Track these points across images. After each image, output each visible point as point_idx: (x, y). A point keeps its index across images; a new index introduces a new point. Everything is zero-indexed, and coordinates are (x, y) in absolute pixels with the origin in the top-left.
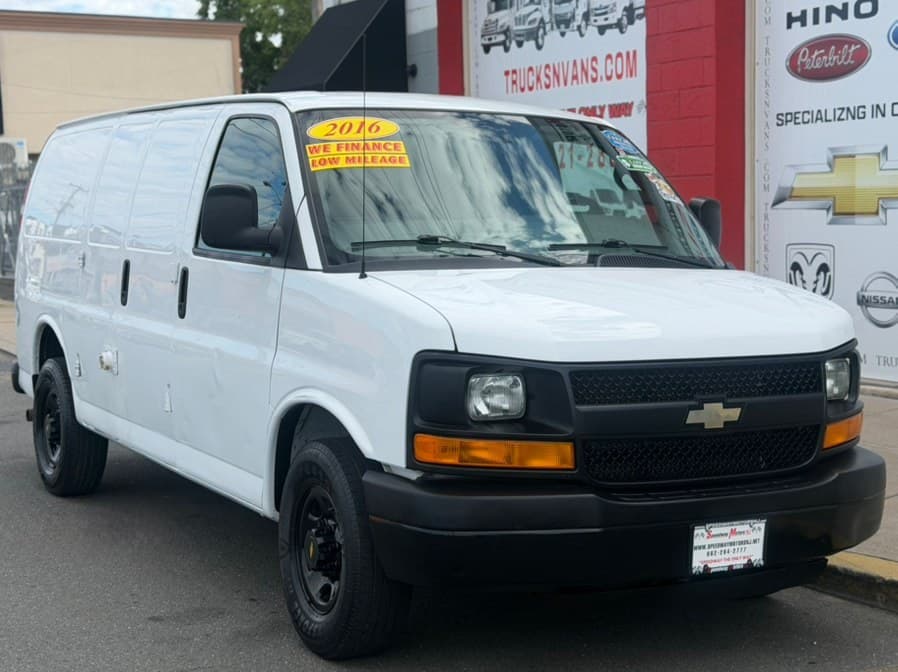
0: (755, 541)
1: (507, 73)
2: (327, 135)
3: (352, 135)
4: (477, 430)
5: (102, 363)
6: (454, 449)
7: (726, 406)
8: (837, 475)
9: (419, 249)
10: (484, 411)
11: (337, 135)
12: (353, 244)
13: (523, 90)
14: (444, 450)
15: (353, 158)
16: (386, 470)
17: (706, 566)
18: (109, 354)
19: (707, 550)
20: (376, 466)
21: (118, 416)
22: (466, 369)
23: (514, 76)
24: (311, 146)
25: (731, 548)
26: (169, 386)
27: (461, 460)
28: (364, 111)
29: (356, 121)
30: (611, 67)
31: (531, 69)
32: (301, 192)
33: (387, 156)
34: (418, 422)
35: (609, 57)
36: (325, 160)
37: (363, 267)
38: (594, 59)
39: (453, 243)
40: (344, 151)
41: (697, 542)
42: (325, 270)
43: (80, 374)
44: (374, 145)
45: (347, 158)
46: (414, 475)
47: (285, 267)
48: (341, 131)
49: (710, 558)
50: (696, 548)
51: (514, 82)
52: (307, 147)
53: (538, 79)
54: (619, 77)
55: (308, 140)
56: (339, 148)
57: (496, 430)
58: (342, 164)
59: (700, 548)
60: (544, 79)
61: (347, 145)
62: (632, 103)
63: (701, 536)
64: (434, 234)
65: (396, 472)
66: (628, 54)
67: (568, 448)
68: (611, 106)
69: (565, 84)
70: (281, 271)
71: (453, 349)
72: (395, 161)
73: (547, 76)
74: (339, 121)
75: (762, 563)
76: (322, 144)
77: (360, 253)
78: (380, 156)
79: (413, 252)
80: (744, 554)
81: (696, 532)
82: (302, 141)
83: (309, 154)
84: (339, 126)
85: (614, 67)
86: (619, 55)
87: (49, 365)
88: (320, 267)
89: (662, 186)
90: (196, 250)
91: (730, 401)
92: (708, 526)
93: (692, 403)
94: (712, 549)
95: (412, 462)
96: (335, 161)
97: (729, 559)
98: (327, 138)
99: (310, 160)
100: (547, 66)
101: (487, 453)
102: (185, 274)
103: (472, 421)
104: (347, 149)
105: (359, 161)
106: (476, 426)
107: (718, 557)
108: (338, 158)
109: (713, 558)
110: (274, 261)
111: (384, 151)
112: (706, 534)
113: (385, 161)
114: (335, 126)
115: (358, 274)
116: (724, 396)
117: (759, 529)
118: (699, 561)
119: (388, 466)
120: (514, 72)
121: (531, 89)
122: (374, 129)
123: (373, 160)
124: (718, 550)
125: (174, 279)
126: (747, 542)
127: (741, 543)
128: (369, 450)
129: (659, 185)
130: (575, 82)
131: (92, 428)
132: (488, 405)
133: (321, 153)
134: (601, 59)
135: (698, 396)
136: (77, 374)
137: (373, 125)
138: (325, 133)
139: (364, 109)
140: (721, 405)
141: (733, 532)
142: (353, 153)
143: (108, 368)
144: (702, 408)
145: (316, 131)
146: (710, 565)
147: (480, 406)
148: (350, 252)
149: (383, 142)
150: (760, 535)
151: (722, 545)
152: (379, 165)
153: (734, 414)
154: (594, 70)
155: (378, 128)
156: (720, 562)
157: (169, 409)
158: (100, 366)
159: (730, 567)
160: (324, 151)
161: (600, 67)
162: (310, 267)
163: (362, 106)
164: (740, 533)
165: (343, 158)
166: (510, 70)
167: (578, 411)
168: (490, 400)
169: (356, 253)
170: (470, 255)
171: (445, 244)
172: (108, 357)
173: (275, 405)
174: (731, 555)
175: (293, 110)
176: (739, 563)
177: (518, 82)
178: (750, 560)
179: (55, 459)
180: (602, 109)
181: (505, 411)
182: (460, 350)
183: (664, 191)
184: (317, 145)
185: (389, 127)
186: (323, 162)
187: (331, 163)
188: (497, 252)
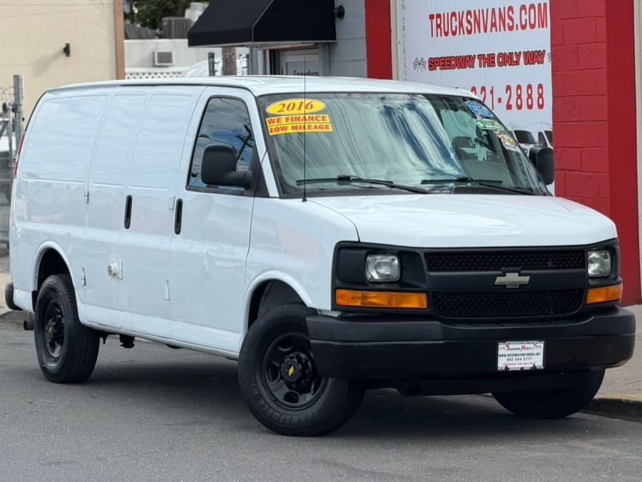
0: (537, 354)
1: (432, 17)
2: (279, 111)
3: (295, 111)
4: (371, 286)
5: (110, 271)
6: (359, 298)
7: (520, 275)
8: (593, 318)
9: (338, 184)
10: (376, 277)
11: (286, 112)
12: (297, 181)
13: (446, 34)
14: (353, 298)
15: (296, 126)
16: (319, 313)
17: (506, 367)
18: (115, 264)
19: (507, 357)
20: (314, 312)
21: (121, 310)
22: (365, 252)
23: (439, 20)
24: (270, 119)
25: (523, 357)
26: (168, 282)
27: (362, 303)
28: (305, 95)
29: (297, 101)
30: (525, 17)
31: (454, 14)
32: (265, 149)
33: (318, 125)
34: (338, 282)
35: (523, 7)
36: (278, 128)
37: (304, 196)
38: (511, 9)
39: (360, 180)
40: (290, 122)
41: (500, 352)
42: (281, 197)
43: (85, 284)
44: (309, 117)
45: (293, 127)
46: (336, 314)
47: (255, 196)
48: (288, 109)
49: (509, 362)
50: (500, 356)
51: (439, 26)
52: (267, 119)
53: (461, 24)
54: (533, 26)
55: (266, 115)
56: (287, 120)
57: (383, 286)
58: (290, 130)
59: (502, 356)
60: (465, 24)
61: (292, 118)
62: (544, 51)
63: (503, 349)
64: (347, 175)
65: (324, 313)
66: (539, 5)
67: (424, 296)
68: (526, 54)
69: (485, 31)
70: (252, 199)
71: (357, 240)
72: (323, 128)
73: (469, 22)
74: (287, 102)
75: (542, 367)
76: (276, 118)
77: (302, 187)
78: (313, 125)
79: (335, 185)
80: (530, 361)
81: (499, 346)
82: (263, 115)
83: (268, 125)
84: (287, 105)
85: (527, 17)
86: (532, 6)
87: (50, 280)
88: (278, 196)
89: (506, 140)
90: (188, 187)
91: (523, 272)
92: (507, 343)
93: (499, 272)
94: (510, 357)
95: (335, 307)
96: (285, 128)
97: (521, 364)
98: (279, 113)
99: (269, 128)
100: (469, 13)
101: (377, 299)
102: (180, 203)
103: (369, 282)
104: (292, 120)
105: (300, 128)
106: (370, 285)
107: (514, 362)
108: (287, 127)
109: (511, 362)
110: (246, 192)
111: (316, 121)
112: (506, 348)
113: (317, 128)
114: (284, 105)
115: (302, 200)
116: (519, 269)
117: (540, 347)
118: (502, 364)
119: (320, 311)
120: (439, 16)
121: (454, 33)
122: (309, 107)
123: (309, 127)
124: (514, 358)
125: (171, 207)
126: (532, 354)
127: (528, 354)
128: (309, 302)
129: (504, 139)
130: (494, 29)
131: (95, 325)
132: (378, 273)
133: (276, 123)
134: (517, 10)
135: (503, 269)
136: (83, 284)
137: (309, 104)
138: (279, 109)
139: (305, 93)
140: (517, 274)
141: (523, 348)
142: (296, 123)
143: (114, 275)
144: (505, 276)
145: (273, 108)
146: (509, 366)
147: (374, 274)
148: (296, 186)
149: (315, 116)
150: (541, 350)
151: (516, 355)
152: (313, 130)
153: (526, 279)
154: (511, 19)
155: (312, 106)
156: (515, 365)
157: (167, 298)
158: (107, 273)
159: (522, 368)
160: (278, 122)
161: (516, 16)
162: (271, 195)
163: (303, 91)
164: (527, 348)
165: (290, 126)
166: (435, 14)
167: (429, 275)
168: (378, 270)
169: (300, 187)
170: (370, 187)
171: (355, 180)
172: (115, 266)
173: (248, 283)
174: (522, 361)
175: (257, 95)
176: (528, 366)
177: (442, 26)
178: (534, 365)
179: (56, 354)
180: (518, 55)
181: (388, 275)
182: (361, 241)
183: (507, 143)
184: (273, 118)
185: (318, 105)
186: (277, 129)
187: (282, 130)
188: (387, 185)
